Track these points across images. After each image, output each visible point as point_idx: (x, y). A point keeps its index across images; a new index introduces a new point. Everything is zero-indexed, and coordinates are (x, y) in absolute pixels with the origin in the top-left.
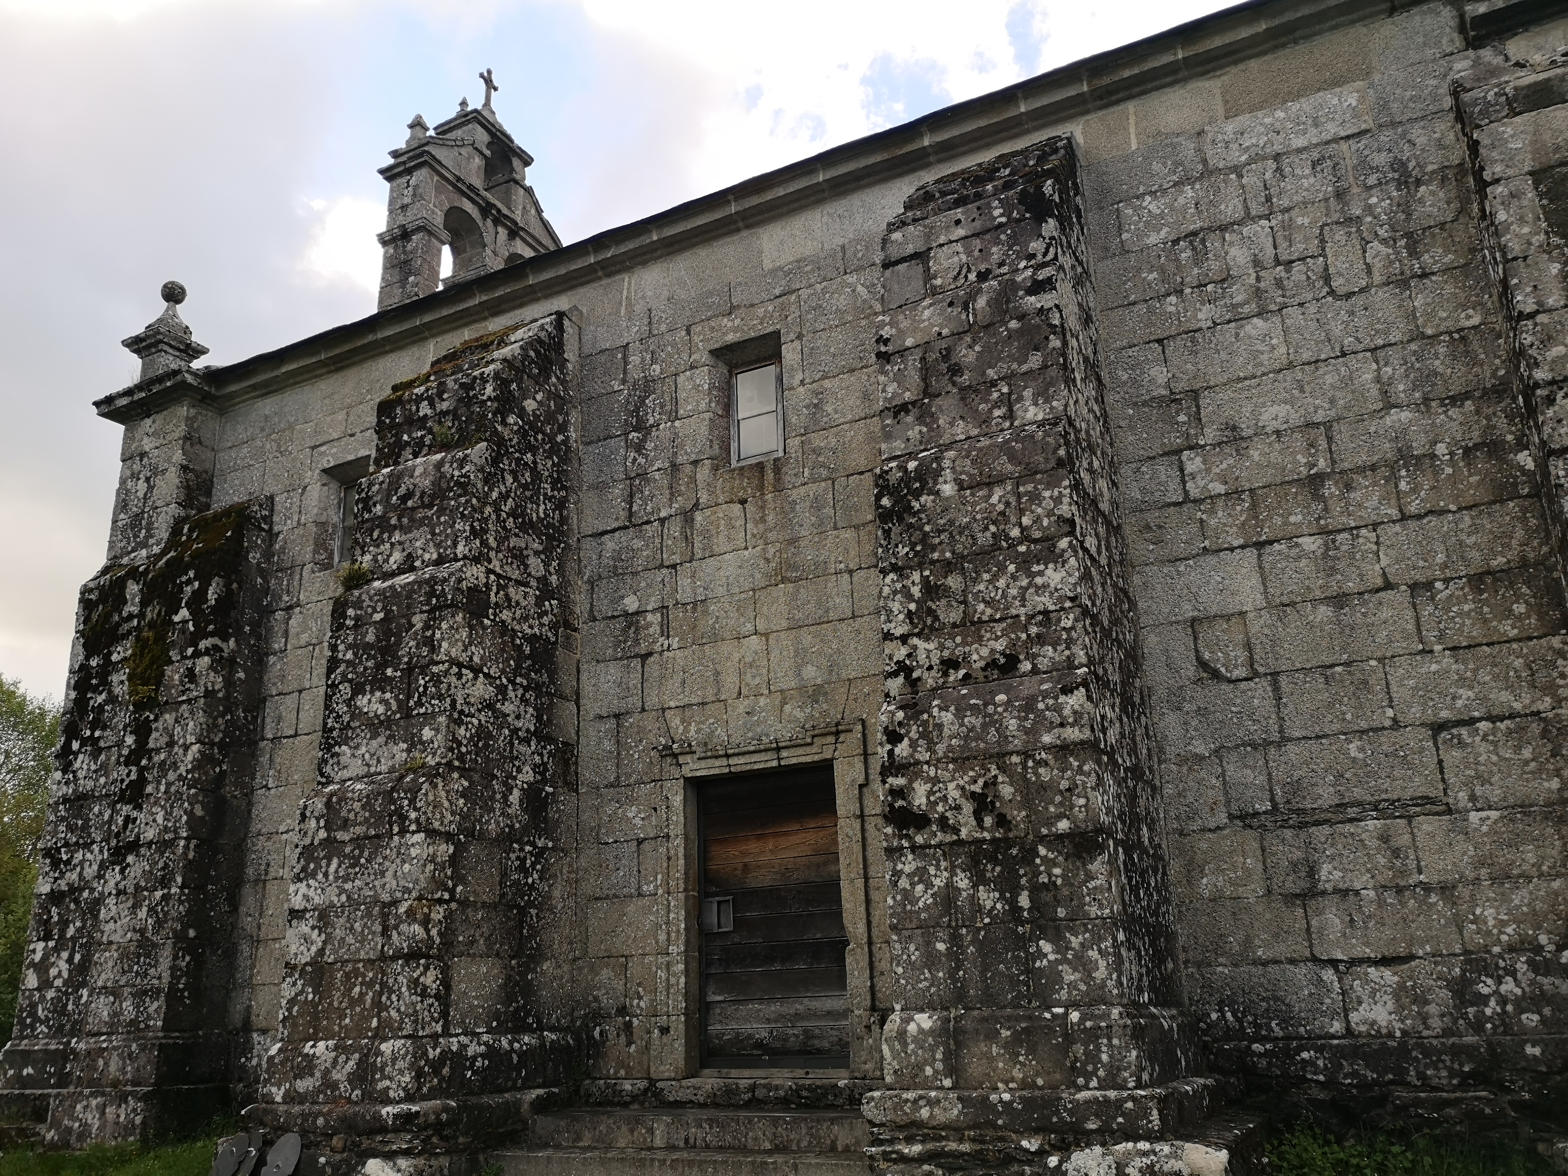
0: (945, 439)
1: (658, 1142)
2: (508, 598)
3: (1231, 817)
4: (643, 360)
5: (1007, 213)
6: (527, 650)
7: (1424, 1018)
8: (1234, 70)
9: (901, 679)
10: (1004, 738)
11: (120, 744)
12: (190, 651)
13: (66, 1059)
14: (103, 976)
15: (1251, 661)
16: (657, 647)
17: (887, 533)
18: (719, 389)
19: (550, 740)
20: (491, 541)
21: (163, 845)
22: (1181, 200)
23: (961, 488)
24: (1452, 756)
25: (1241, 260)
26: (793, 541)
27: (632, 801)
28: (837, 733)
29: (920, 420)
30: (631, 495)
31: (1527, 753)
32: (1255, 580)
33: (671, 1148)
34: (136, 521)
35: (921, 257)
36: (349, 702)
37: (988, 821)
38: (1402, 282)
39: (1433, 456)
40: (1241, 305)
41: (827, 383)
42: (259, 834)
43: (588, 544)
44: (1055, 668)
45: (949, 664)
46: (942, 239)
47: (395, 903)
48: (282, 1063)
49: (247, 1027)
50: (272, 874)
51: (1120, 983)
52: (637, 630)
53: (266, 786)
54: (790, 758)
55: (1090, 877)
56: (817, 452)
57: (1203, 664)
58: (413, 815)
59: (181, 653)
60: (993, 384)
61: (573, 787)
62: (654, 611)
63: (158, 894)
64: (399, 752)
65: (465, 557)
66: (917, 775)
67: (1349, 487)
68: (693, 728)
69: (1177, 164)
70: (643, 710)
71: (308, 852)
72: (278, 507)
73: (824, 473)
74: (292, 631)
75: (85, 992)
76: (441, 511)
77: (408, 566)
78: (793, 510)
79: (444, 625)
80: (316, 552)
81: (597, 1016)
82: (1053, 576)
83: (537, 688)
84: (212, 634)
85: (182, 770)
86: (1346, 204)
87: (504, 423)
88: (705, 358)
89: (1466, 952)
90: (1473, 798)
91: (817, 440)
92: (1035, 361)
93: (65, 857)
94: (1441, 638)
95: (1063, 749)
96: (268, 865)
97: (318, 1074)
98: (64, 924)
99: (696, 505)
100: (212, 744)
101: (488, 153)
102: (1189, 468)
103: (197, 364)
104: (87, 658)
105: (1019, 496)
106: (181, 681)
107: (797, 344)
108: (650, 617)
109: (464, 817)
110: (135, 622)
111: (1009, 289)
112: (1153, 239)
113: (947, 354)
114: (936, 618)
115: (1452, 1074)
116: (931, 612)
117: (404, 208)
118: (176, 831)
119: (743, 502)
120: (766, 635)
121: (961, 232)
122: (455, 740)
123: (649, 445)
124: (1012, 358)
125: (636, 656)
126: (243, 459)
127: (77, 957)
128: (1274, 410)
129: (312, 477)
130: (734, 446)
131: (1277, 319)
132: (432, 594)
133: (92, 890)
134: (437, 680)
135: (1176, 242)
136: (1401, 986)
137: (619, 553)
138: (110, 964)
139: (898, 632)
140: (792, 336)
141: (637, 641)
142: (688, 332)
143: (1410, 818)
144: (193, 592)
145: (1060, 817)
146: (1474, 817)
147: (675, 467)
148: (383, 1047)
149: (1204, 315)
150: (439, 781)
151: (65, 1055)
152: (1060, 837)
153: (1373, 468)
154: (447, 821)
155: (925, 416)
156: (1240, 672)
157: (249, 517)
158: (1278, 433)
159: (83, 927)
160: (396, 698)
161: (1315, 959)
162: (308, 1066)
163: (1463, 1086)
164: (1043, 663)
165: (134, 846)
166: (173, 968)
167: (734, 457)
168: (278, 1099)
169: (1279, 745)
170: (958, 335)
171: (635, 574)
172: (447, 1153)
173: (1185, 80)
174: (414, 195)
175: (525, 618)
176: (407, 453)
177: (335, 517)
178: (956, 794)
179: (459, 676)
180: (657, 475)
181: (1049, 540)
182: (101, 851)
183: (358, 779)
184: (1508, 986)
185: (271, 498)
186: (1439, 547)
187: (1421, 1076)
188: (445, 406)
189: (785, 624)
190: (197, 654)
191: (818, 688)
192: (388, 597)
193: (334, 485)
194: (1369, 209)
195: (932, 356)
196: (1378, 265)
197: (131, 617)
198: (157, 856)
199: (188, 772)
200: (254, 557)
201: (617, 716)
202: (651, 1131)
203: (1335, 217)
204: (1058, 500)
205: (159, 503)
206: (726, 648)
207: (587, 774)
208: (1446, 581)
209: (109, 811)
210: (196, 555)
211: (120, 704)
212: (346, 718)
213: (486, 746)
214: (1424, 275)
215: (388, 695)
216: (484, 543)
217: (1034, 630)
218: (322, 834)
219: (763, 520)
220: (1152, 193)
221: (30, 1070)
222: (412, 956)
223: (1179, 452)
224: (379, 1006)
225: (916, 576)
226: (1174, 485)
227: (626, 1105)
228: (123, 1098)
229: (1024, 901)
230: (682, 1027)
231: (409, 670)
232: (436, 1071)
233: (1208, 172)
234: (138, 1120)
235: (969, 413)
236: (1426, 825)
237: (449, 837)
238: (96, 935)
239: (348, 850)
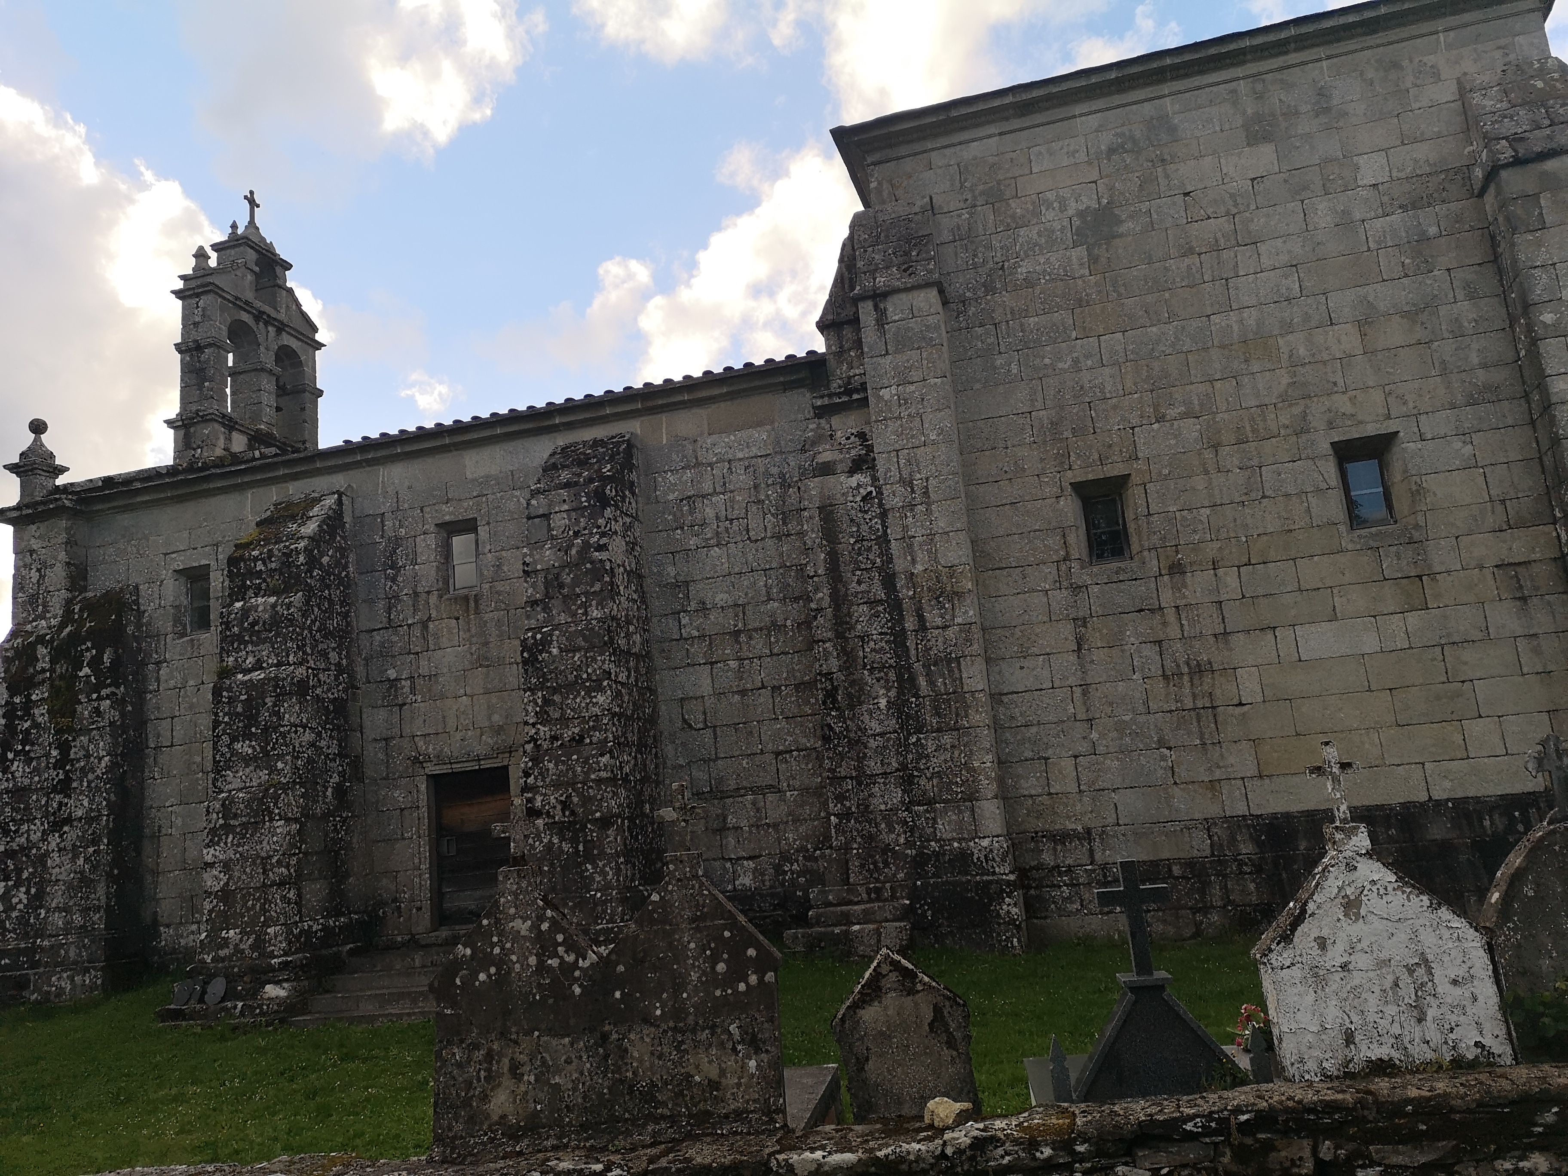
0: (556, 622)
1: (417, 964)
2: (319, 680)
3: (693, 794)
4: (394, 525)
5: (588, 501)
6: (331, 708)
7: (763, 881)
8: (714, 406)
9: (532, 745)
10: (575, 775)
11: (48, 755)
12: (95, 696)
13: (35, 952)
14: (55, 901)
15: (705, 720)
16: (409, 701)
17: (526, 671)
18: (442, 546)
19: (347, 757)
20: (309, 651)
21: (89, 820)
22: (685, 478)
23: (561, 651)
24: (783, 767)
25: (711, 515)
26: (487, 643)
27: (396, 787)
28: (510, 752)
29: (544, 610)
30: (390, 608)
31: (810, 766)
32: (709, 681)
33: (423, 966)
34: (33, 599)
35: (546, 516)
36: (228, 746)
37: (567, 813)
38: (778, 537)
39: (785, 626)
40: (710, 539)
41: (504, 553)
42: (151, 807)
43: (363, 636)
44: (600, 741)
45: (554, 738)
46: (557, 509)
47: (270, 857)
48: (209, 943)
49: (155, 923)
50: (164, 831)
51: (618, 880)
52: (396, 691)
53: (153, 778)
54: (486, 764)
55: (608, 837)
56: (499, 593)
57: (685, 721)
58: (277, 811)
59: (87, 697)
60: (578, 596)
61: (361, 780)
62: (406, 679)
63: (91, 850)
64: (264, 775)
65: (294, 663)
66: (538, 792)
67: (751, 638)
68: (431, 747)
69: (684, 456)
70: (401, 736)
71: (213, 831)
72: (142, 593)
73: (503, 606)
74: (163, 678)
75: (43, 912)
76: (277, 635)
77: (258, 666)
78: (485, 626)
79: (286, 705)
80: (174, 626)
81: (382, 904)
82: (601, 699)
83: (337, 728)
84: (110, 685)
85: (99, 772)
86: (758, 492)
87: (311, 577)
88: (432, 528)
89: (781, 853)
90: (788, 785)
91: (499, 586)
92: (597, 587)
93: (13, 828)
94: (782, 713)
95: (599, 781)
96: (160, 827)
97: (231, 947)
98: (19, 871)
99: (430, 618)
100: (116, 755)
101: (257, 269)
102: (683, 622)
103: (61, 481)
104: (11, 697)
105: (587, 658)
106: (91, 717)
107: (486, 527)
108: (403, 682)
109: (303, 809)
110: (48, 674)
111: (586, 545)
112: (671, 497)
113: (557, 577)
114: (549, 716)
115: (771, 905)
116: (546, 712)
117: (196, 324)
118: (99, 811)
119: (457, 619)
120: (472, 696)
121: (566, 507)
122: (296, 768)
123: (400, 579)
124: (587, 584)
125: (396, 705)
126: (109, 556)
127: (33, 891)
128: (721, 596)
129: (166, 574)
130: (451, 581)
131: (725, 549)
132: (276, 686)
133: (39, 849)
134: (283, 735)
135: (681, 500)
136: (756, 868)
137: (383, 643)
138: (60, 893)
139: (531, 721)
140: (484, 522)
141: (396, 696)
142: (422, 511)
143: (764, 795)
144: (92, 657)
145: (596, 811)
146: (788, 794)
147: (416, 594)
148: (269, 930)
149: (693, 542)
150: (289, 792)
151: (31, 951)
152: (597, 820)
153: (761, 629)
154: (296, 812)
155: (546, 609)
156: (701, 726)
157: (125, 603)
158: (722, 607)
159: (36, 871)
160: (259, 745)
161: (723, 858)
162: (226, 941)
163: (774, 910)
164: (595, 739)
165: (69, 821)
166: (107, 894)
167: (452, 588)
168: (209, 961)
169: (715, 761)
170: (562, 567)
171: (393, 656)
172: (307, 979)
173: (691, 407)
174: (203, 315)
175: (329, 690)
176: (251, 593)
177: (185, 601)
178: (554, 801)
179: (296, 732)
180: (405, 598)
181: (599, 681)
182: (42, 824)
183: (240, 790)
184: (795, 867)
185: (136, 587)
186: (784, 670)
187: (759, 906)
188: (273, 565)
189: (482, 691)
190: (100, 698)
191: (501, 728)
192: (249, 686)
193: (183, 580)
194: (768, 496)
195: (550, 577)
196: (769, 526)
197: (44, 671)
198: (87, 827)
199: (103, 774)
200: (130, 629)
201: (386, 739)
202: (413, 959)
203: (753, 498)
204: (603, 662)
205: (51, 589)
206: (449, 702)
207: (369, 772)
208: (786, 686)
209: (45, 799)
210: (91, 630)
211: (43, 729)
212: (228, 756)
213: (313, 767)
214: (788, 535)
215: (254, 743)
216: (305, 653)
217: (591, 724)
218: (221, 821)
219: (469, 630)
220: (672, 471)
221: (7, 961)
222: (281, 884)
223: (679, 613)
224: (264, 910)
225: (540, 694)
226: (676, 630)
227: (399, 948)
228: (86, 970)
229: (581, 848)
230: (429, 907)
231: (266, 730)
232: (298, 940)
233: (698, 464)
234: (99, 982)
235: (567, 610)
236: (770, 797)
237: (296, 820)
238: (47, 876)
239: (238, 830)
